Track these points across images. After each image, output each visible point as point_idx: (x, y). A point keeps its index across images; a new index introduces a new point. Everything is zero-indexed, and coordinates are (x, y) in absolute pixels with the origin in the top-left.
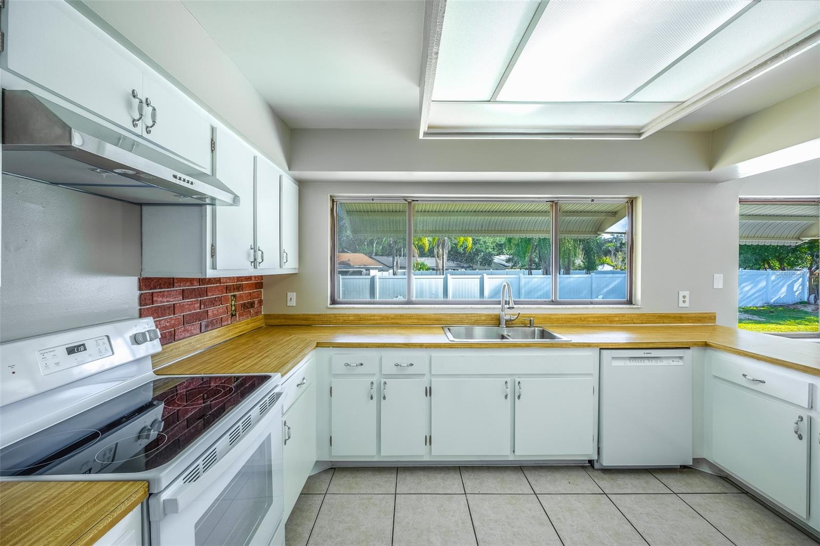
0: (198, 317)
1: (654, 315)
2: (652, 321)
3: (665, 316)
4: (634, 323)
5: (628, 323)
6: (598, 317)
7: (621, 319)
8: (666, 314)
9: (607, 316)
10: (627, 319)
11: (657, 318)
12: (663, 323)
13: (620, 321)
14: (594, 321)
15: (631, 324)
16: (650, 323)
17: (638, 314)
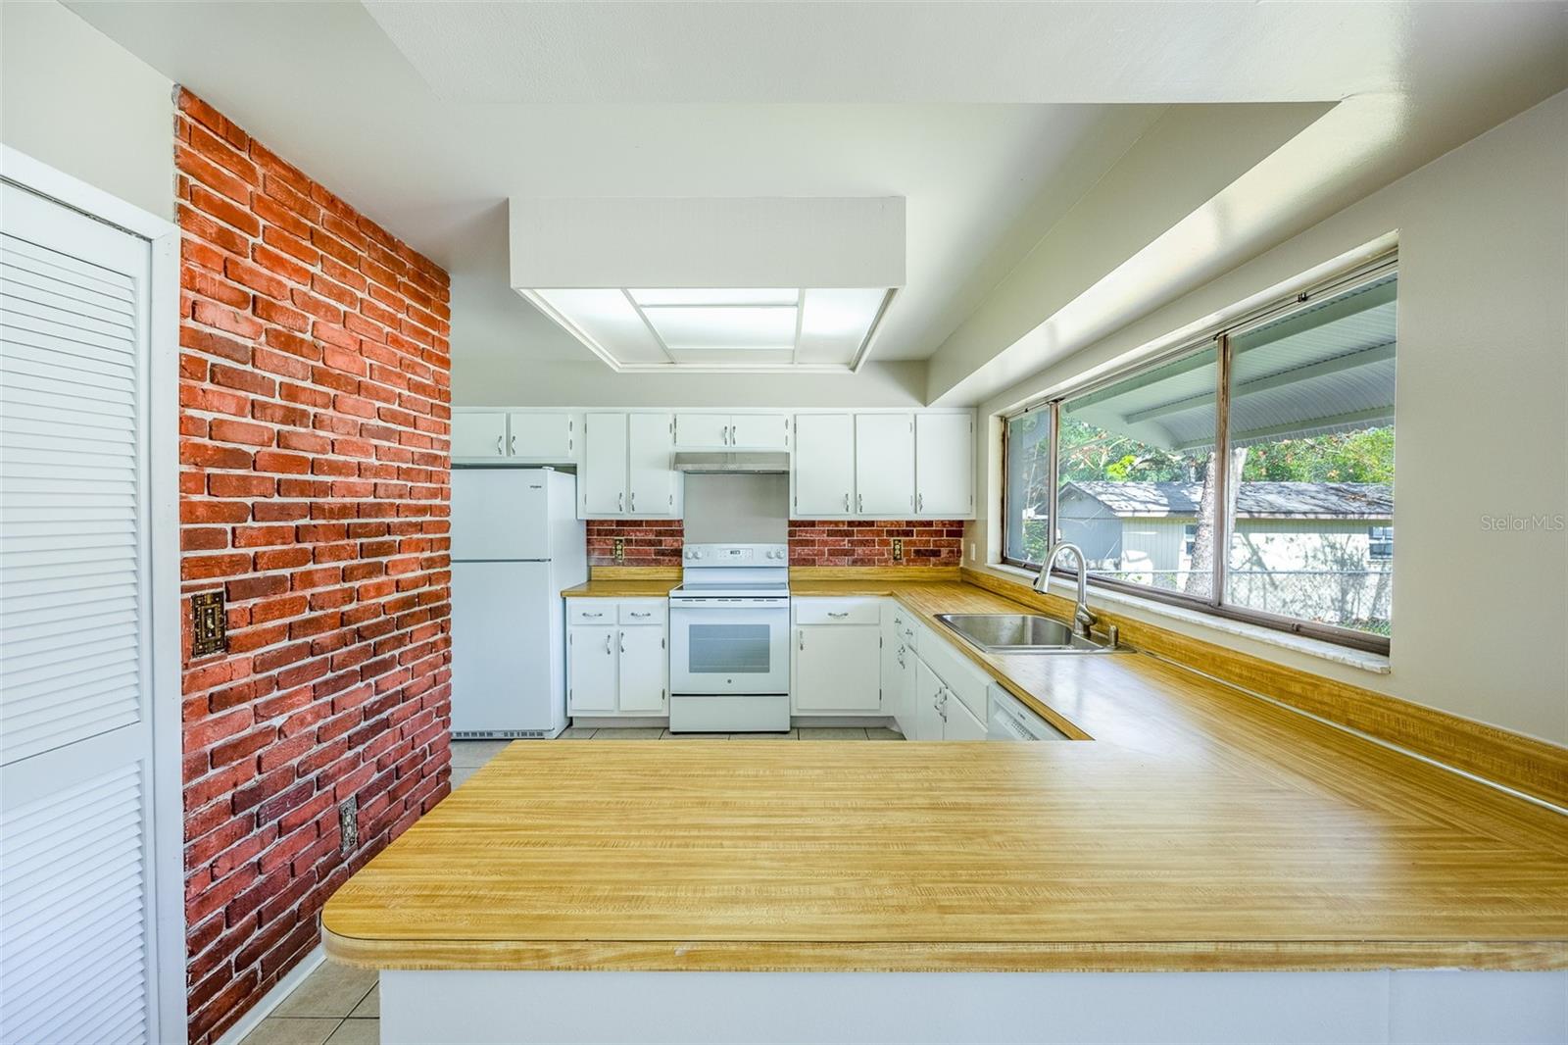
0: (846, 553)
1: (1425, 717)
2: (1416, 738)
3: (1477, 739)
4: (1349, 723)
5: (1329, 716)
6: (1249, 667)
7: (1309, 695)
8: (1484, 729)
9: (1272, 672)
10: (1327, 699)
11: (1437, 734)
12: (1468, 766)
13: (1306, 698)
14: (1240, 676)
15: (1338, 719)
16: (1409, 746)
17: (1363, 693)
